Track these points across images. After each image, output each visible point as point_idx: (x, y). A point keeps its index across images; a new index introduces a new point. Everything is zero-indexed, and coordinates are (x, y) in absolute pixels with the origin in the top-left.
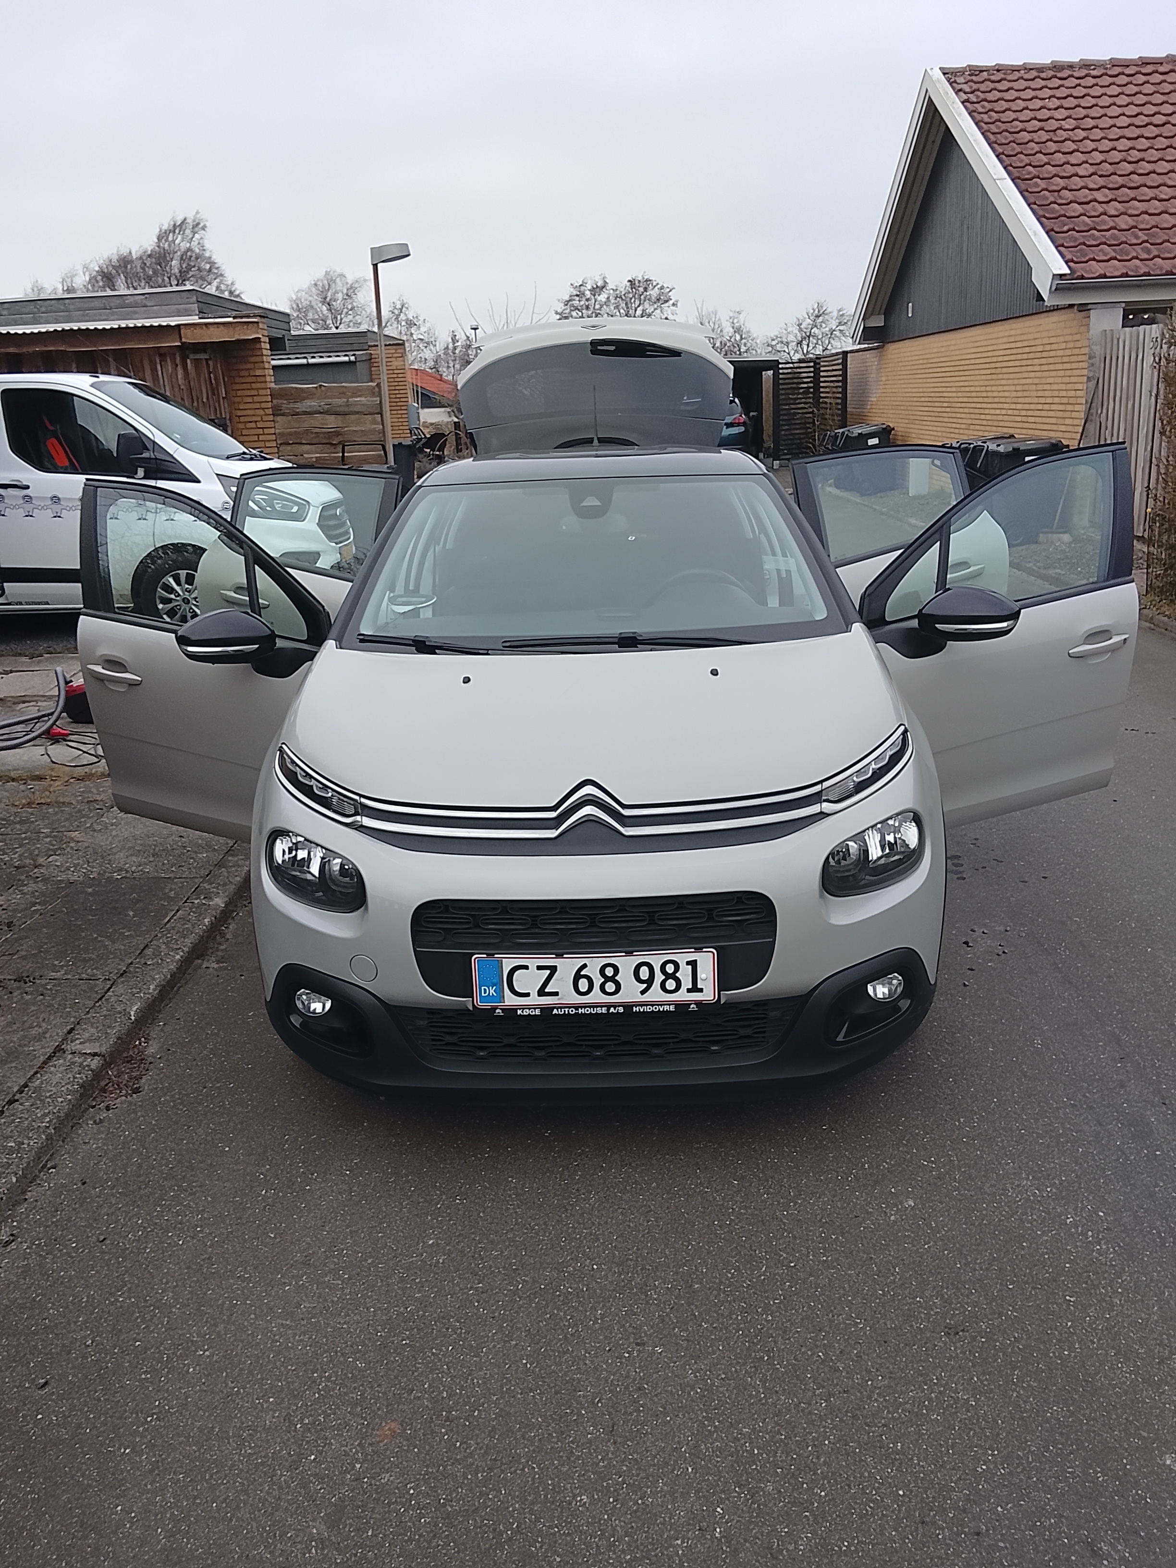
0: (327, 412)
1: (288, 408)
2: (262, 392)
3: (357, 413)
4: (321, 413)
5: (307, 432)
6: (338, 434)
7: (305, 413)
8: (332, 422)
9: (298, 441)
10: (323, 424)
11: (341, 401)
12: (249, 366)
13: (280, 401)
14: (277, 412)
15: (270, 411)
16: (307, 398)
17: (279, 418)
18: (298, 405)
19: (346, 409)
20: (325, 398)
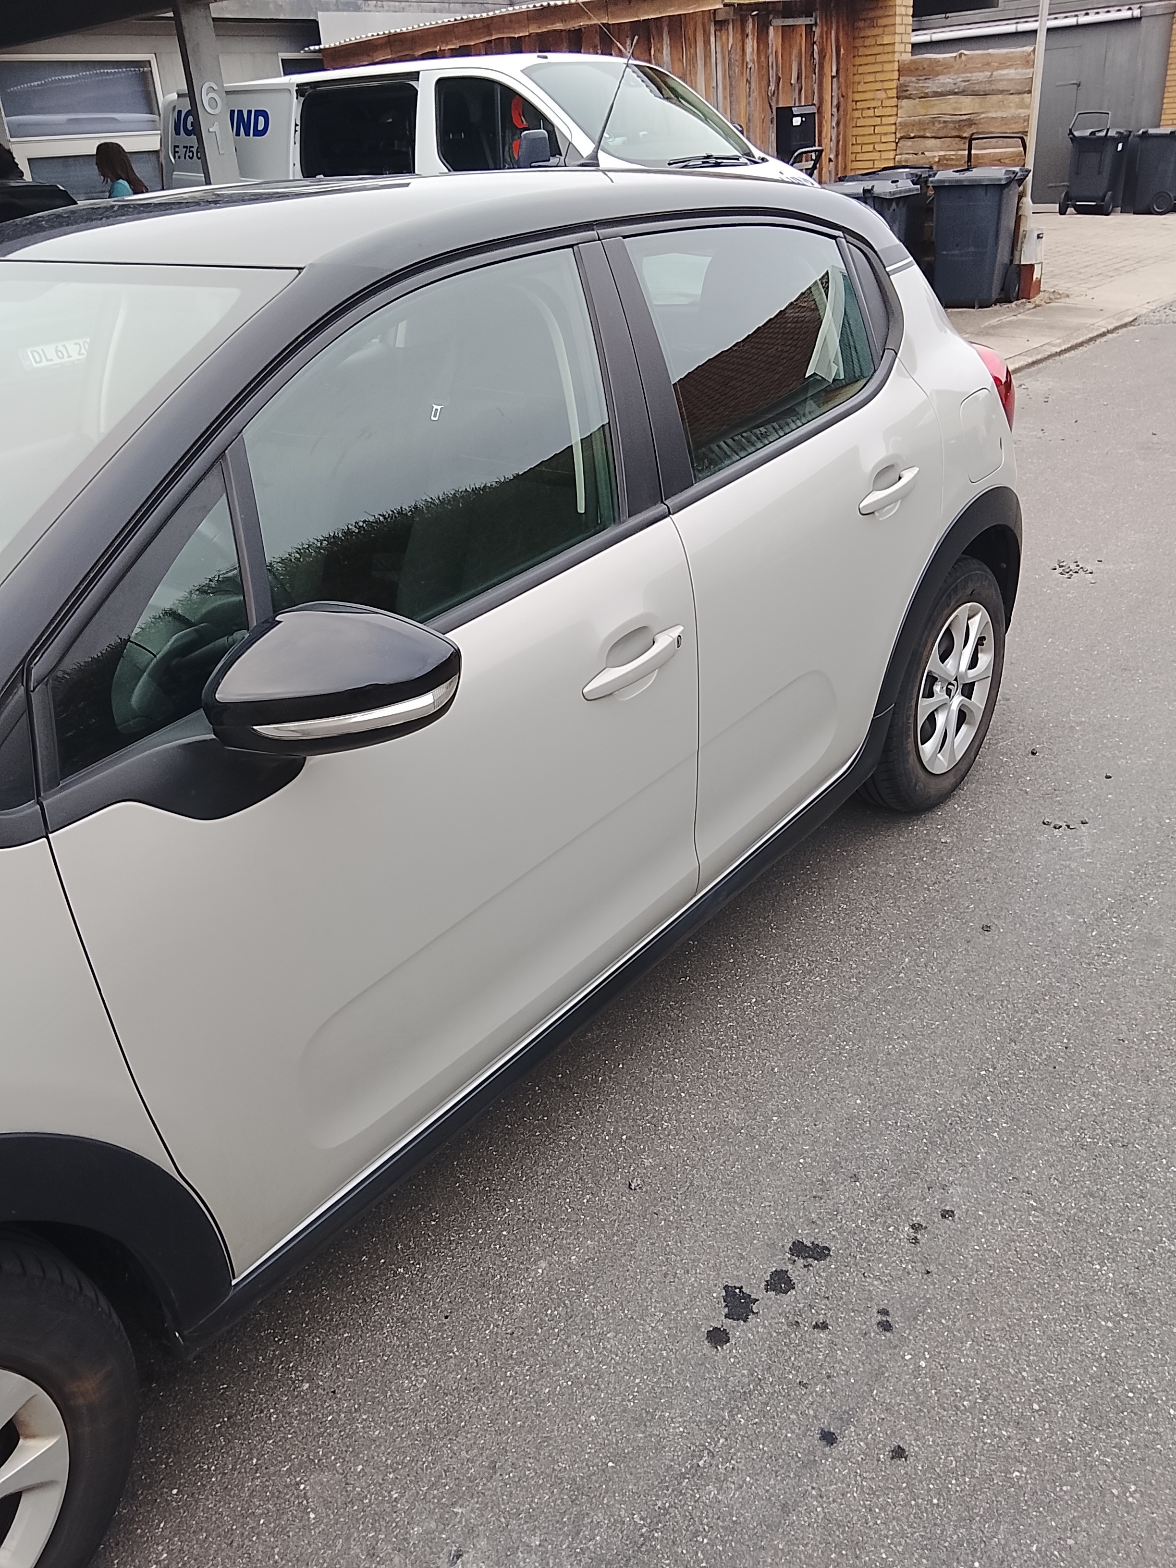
0: (963, 93)
1: (916, 89)
2: (887, 67)
3: (1002, 92)
4: (956, 93)
5: (933, 121)
6: (971, 123)
7: (937, 94)
8: (967, 105)
9: (921, 133)
10: (955, 109)
11: (980, 76)
12: (876, 31)
13: (908, 79)
14: (902, 94)
15: (893, 93)
16: (942, 73)
17: (904, 103)
18: (929, 83)
19: (988, 87)
20: (963, 73)
